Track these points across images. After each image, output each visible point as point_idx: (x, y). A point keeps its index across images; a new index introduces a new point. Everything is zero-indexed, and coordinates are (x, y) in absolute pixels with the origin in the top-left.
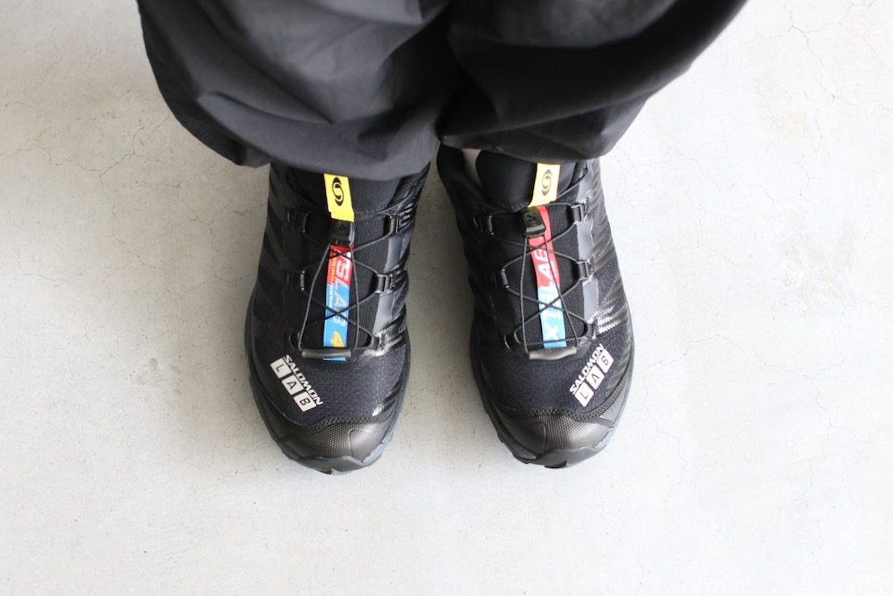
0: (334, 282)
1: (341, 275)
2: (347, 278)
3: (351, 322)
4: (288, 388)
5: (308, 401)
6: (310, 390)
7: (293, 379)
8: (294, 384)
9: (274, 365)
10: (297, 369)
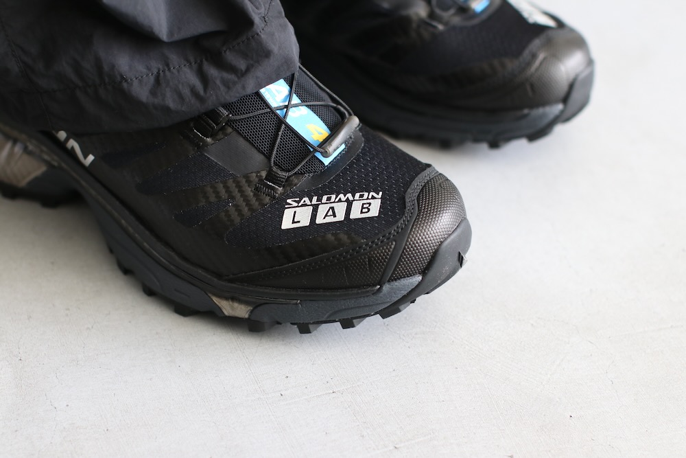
3: (309, 103)
4: (330, 219)
5: (368, 206)
6: (354, 196)
7: (323, 210)
8: (332, 210)
9: (287, 224)
10: (315, 198)
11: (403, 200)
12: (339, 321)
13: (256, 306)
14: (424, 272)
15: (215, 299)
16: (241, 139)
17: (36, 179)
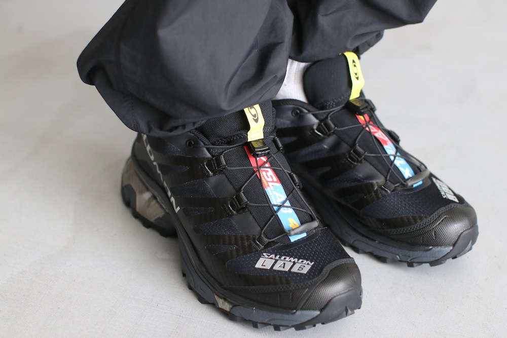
0: (268, 186)
1: (270, 179)
2: (275, 179)
3: (294, 208)
4: (282, 269)
5: (303, 267)
6: (298, 260)
7: (280, 263)
8: (284, 264)
9: (259, 265)
10: (278, 256)
11: (322, 269)
12: (273, 325)
13: (234, 306)
14: (321, 310)
15: (216, 297)
16: (251, 216)
17: (159, 219)
